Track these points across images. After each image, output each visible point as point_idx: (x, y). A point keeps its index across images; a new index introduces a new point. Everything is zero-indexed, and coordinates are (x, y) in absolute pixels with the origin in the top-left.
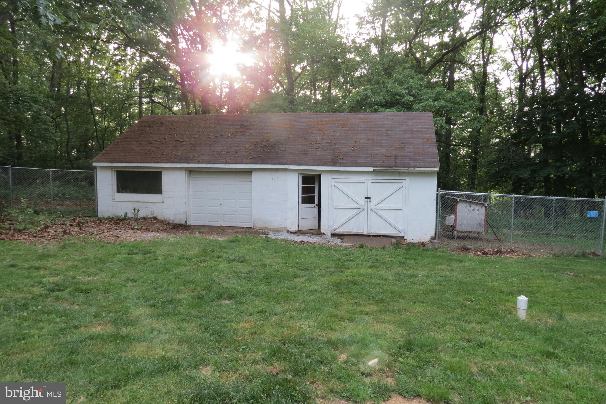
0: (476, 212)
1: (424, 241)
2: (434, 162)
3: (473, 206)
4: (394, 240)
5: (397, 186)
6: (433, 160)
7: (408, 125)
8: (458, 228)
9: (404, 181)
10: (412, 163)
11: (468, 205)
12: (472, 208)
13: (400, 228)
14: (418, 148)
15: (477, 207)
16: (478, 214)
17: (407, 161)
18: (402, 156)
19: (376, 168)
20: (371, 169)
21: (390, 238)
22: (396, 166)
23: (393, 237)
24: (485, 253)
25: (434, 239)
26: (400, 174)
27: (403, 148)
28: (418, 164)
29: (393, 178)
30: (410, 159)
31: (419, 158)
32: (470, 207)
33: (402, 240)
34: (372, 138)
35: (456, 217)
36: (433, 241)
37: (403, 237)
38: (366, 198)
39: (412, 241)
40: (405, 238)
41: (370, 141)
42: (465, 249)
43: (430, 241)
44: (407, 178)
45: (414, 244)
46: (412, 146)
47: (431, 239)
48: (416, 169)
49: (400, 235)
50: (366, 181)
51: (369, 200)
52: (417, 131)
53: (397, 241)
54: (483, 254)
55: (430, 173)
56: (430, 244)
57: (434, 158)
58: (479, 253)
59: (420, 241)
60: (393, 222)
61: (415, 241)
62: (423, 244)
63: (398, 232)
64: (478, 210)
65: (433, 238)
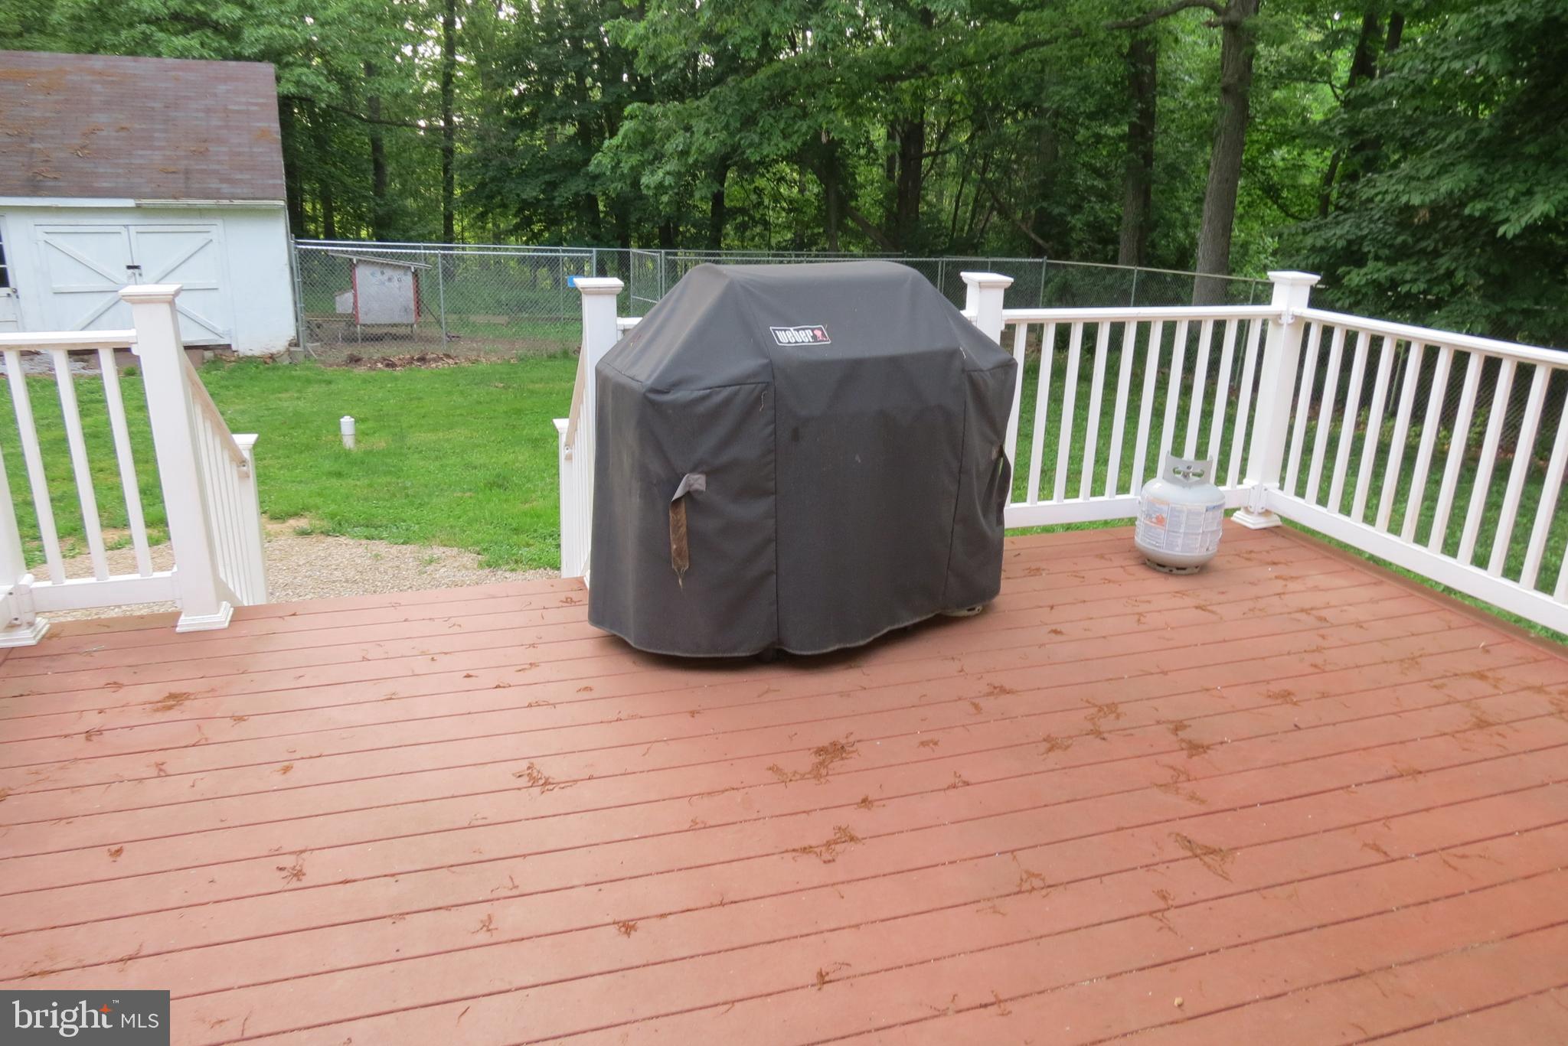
0: (396, 283)
1: (274, 351)
2: (274, 186)
3: (389, 272)
4: (209, 354)
5: (200, 240)
6: (271, 182)
7: (215, 95)
8: (363, 318)
9: (212, 229)
10: (225, 188)
11: (377, 270)
12: (385, 277)
13: (220, 329)
14: (239, 154)
15: (396, 274)
16: (400, 288)
17: (214, 184)
18: (203, 171)
19: (144, 201)
20: (130, 203)
21: (201, 351)
22: (189, 196)
23: (206, 348)
24: (391, 365)
25: (297, 345)
26: (201, 212)
27: (203, 154)
28: (239, 191)
29: (186, 222)
30: (222, 181)
31: (239, 176)
32: (383, 273)
33: (228, 353)
34: (128, 125)
35: (355, 296)
36: (292, 349)
37: (229, 346)
38: (129, 267)
39: (249, 354)
40: (234, 348)
41: (123, 134)
42: (355, 360)
43: (288, 350)
44: (219, 222)
45: (250, 360)
46: (224, 149)
47: (290, 345)
48: (236, 202)
49: (222, 342)
50: (123, 230)
51: (136, 271)
52: (238, 112)
53: (215, 355)
54: (388, 365)
55: (265, 210)
56: (286, 356)
57: (273, 177)
58: (380, 365)
59: (267, 352)
60: (202, 317)
61: (257, 352)
62: (272, 357)
63: (216, 337)
64: (399, 280)
65: (295, 343)
